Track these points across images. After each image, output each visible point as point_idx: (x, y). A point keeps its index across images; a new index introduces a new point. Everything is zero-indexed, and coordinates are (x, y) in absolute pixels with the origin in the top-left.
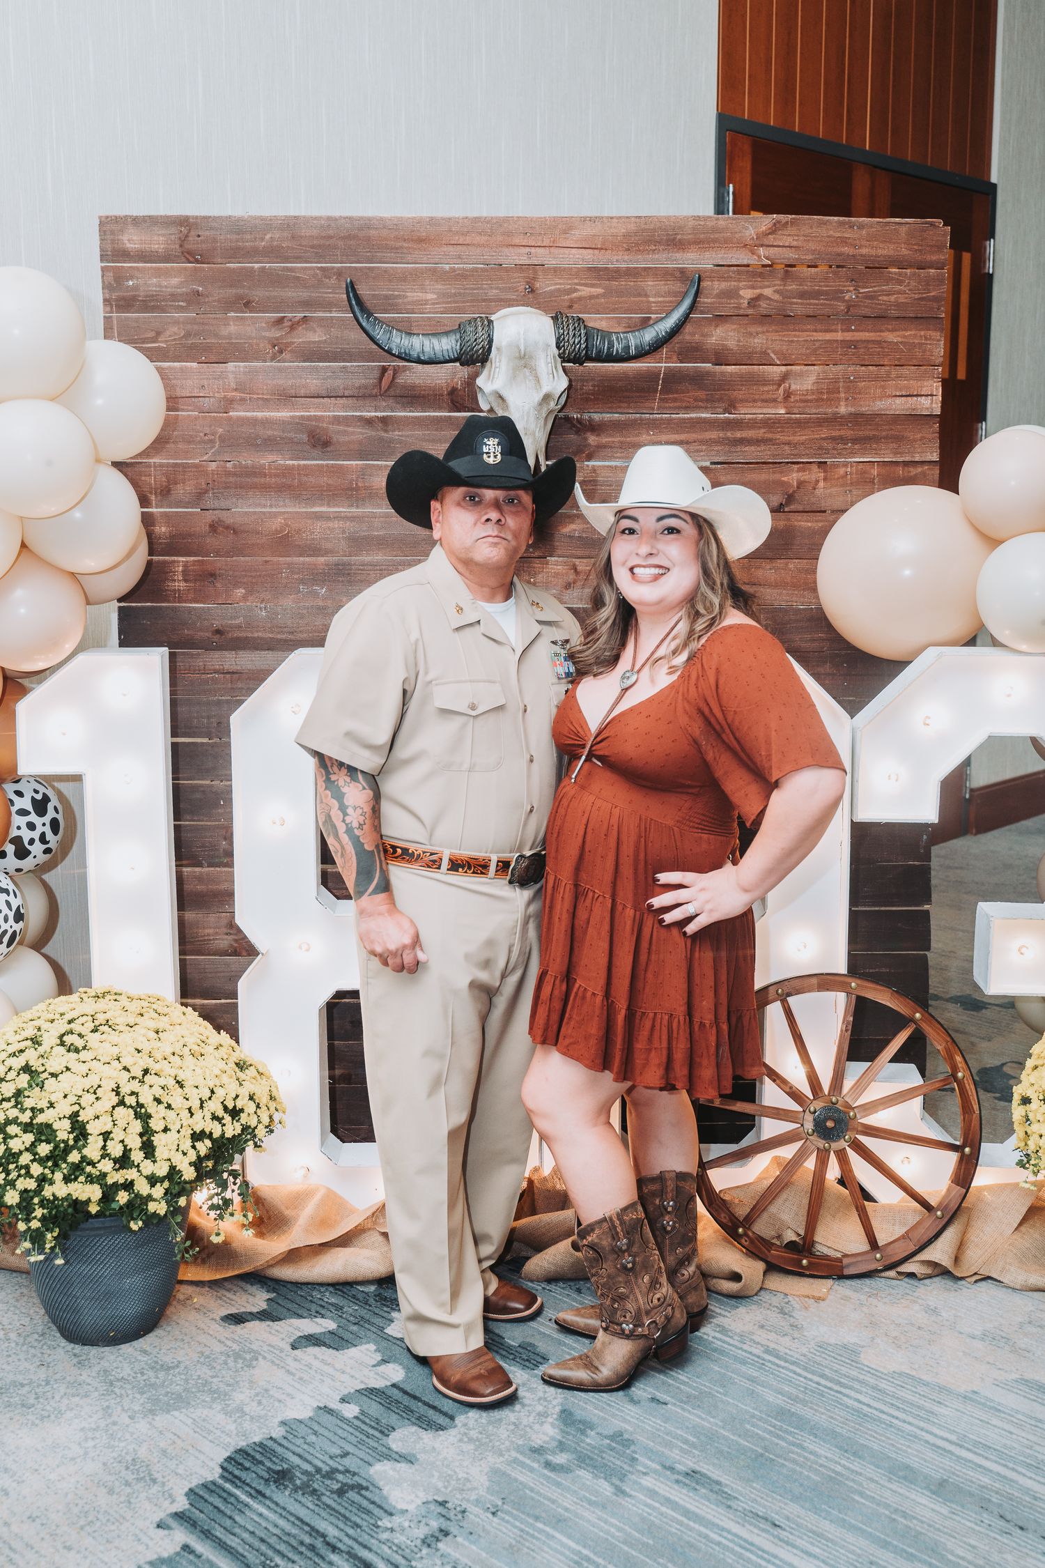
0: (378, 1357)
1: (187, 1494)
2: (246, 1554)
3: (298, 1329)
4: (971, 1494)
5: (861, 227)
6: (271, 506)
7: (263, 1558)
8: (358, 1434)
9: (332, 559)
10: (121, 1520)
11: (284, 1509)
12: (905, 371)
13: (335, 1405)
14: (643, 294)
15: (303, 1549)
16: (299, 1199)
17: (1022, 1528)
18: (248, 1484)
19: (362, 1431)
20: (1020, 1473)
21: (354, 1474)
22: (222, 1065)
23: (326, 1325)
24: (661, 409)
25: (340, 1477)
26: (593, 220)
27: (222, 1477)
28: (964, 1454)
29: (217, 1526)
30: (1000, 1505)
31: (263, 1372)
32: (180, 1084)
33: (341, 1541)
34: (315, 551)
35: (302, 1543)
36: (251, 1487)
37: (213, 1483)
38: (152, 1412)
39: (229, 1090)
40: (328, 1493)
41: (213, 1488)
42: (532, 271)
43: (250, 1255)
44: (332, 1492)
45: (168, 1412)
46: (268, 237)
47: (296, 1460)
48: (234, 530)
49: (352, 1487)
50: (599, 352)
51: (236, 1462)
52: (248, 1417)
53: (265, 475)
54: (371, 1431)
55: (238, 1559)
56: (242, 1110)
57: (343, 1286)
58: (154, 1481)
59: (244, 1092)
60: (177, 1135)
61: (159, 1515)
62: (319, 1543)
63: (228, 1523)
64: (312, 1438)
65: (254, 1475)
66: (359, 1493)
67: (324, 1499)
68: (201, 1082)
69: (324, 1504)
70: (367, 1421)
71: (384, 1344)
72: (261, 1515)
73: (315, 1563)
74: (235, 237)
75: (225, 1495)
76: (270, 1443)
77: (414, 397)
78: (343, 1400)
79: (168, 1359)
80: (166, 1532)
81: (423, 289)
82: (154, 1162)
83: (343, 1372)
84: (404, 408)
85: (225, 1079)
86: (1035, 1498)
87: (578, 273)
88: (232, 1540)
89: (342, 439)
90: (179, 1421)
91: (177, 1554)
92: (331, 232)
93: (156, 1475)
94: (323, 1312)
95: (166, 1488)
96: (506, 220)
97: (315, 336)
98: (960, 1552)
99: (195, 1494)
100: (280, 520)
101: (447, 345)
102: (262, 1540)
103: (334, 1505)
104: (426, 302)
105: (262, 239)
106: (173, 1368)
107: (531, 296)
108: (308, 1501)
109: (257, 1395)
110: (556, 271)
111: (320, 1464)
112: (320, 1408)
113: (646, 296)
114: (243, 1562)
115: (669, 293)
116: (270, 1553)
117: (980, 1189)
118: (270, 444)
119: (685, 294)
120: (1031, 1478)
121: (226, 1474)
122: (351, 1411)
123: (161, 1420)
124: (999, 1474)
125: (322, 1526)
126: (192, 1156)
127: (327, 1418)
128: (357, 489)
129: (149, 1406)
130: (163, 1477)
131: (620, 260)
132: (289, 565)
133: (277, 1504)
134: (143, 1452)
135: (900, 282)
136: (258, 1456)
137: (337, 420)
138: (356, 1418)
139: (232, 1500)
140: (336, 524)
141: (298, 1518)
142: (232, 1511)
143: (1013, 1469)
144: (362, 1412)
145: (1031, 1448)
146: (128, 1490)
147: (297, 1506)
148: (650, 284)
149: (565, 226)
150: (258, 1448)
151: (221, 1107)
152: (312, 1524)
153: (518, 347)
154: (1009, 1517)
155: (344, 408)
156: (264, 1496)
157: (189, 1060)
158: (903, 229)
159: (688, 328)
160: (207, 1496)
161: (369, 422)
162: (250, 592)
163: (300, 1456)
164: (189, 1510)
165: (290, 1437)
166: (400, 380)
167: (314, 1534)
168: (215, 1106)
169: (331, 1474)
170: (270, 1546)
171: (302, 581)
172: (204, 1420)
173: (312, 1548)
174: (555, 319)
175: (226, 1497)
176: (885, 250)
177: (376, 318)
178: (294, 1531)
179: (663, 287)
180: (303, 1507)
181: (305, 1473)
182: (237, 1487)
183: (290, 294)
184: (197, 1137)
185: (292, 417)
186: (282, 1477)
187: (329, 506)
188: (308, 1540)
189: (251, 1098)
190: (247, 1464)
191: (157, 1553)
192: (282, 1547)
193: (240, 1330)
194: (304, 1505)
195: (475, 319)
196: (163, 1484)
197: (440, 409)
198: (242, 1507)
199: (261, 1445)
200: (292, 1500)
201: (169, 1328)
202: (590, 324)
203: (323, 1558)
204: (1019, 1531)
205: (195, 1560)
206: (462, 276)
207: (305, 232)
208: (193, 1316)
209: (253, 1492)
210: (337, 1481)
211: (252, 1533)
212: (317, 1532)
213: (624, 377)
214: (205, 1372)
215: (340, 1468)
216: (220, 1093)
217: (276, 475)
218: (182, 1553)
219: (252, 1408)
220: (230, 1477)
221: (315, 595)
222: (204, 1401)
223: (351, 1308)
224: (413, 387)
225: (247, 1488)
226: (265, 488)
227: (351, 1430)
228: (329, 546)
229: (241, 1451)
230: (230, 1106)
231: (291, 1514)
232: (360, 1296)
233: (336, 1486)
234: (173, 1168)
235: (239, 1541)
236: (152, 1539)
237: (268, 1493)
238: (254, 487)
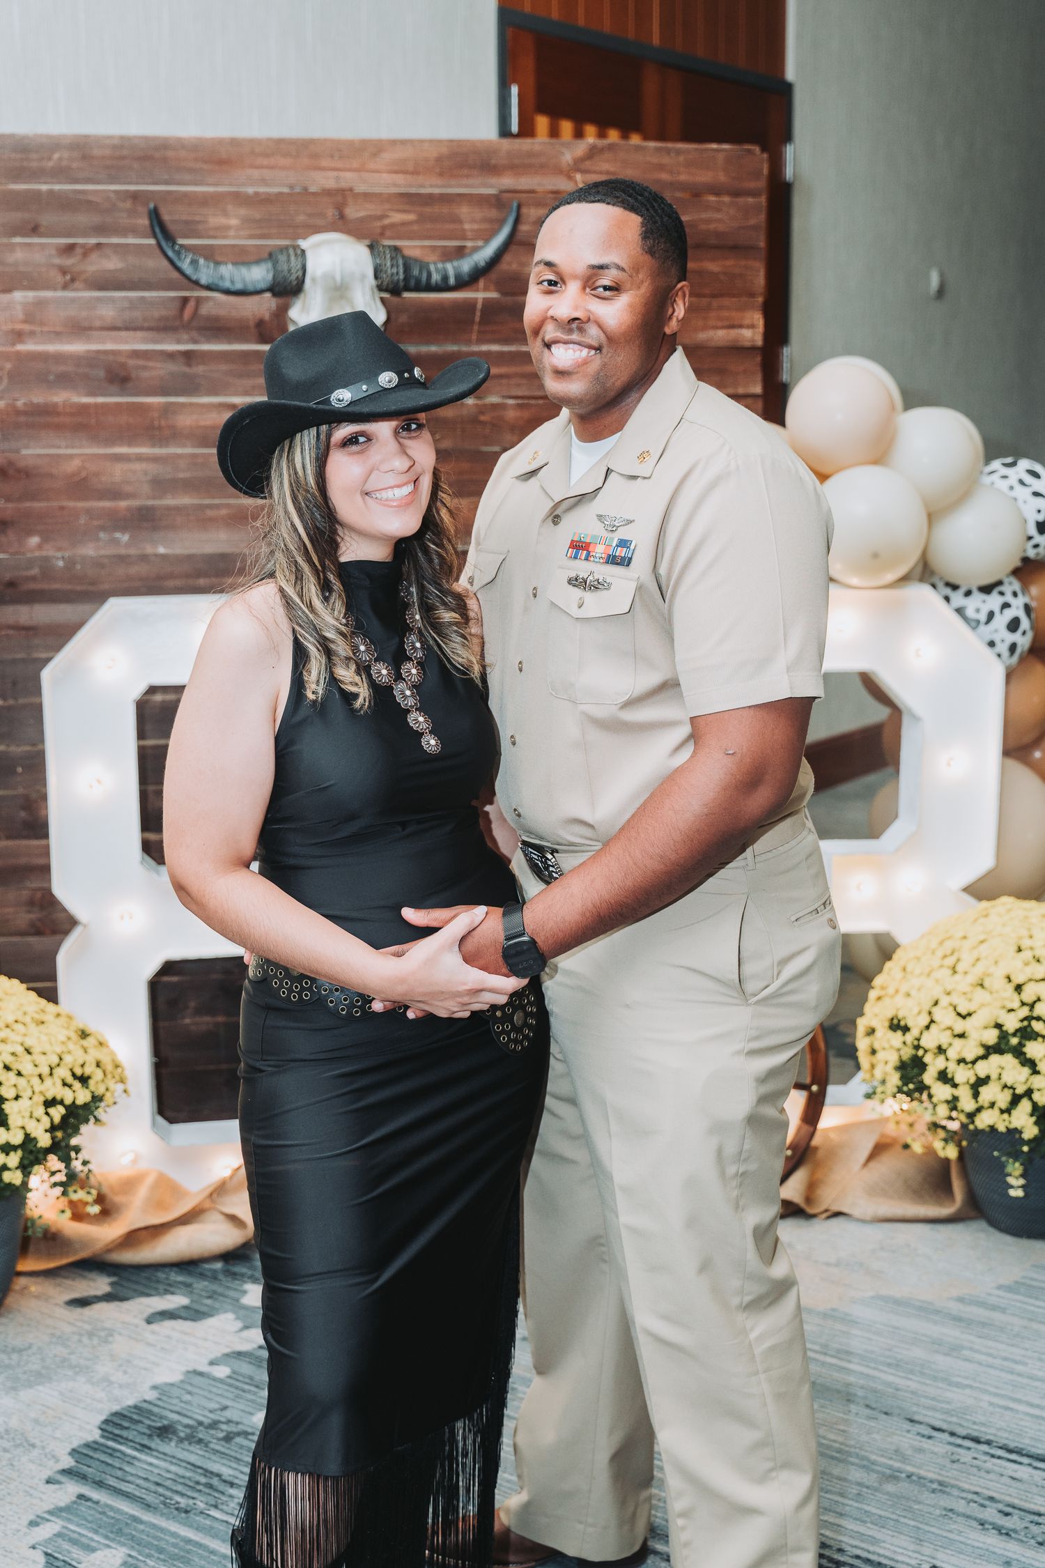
0: (239, 1324)
1: (70, 1454)
2: (144, 1496)
3: (149, 1306)
4: (838, 1392)
5: (678, 152)
6: (67, 447)
7: (162, 1498)
8: (233, 1390)
9: (135, 503)
10: (8, 1481)
11: (174, 1457)
12: (726, 301)
13: (204, 1368)
14: (458, 220)
15: (200, 1487)
16: (129, 1184)
17: (886, 1413)
18: (131, 1441)
19: (237, 1388)
20: (882, 1371)
21: (237, 1423)
22: (65, 1032)
23: (177, 1301)
24: (480, 341)
25: (224, 1427)
26: (404, 142)
27: (103, 1436)
28: (829, 1360)
29: (108, 1477)
30: (865, 1398)
31: (120, 1345)
32: (28, 1052)
33: (237, 1478)
34: (116, 494)
35: (198, 1483)
36: (134, 1442)
37: (95, 1442)
38: (14, 1389)
39: (75, 1057)
40: (215, 1441)
41: (96, 1446)
42: (341, 197)
43: (84, 1242)
44: (219, 1439)
45: (31, 1387)
46: (56, 156)
47: (175, 1417)
48: (26, 473)
49: (239, 1434)
50: (418, 281)
51: (113, 1423)
52: (116, 1385)
53: (58, 414)
54: (246, 1387)
55: (136, 1501)
56: (89, 1078)
57: (189, 1265)
58: (33, 1446)
59: (90, 1059)
60: (29, 1102)
61: (47, 1473)
62: (215, 1481)
63: (119, 1473)
64: (188, 1397)
65: (135, 1433)
66: (246, 1438)
67: (212, 1446)
68: (47, 1048)
69: (213, 1450)
70: (241, 1378)
71: (242, 1312)
72: (151, 1464)
73: (215, 1497)
74: (19, 156)
75: (110, 1451)
76: (145, 1405)
77: (218, 328)
78: (212, 1363)
79: (18, 1342)
80: (57, 1486)
81: (225, 214)
82: (8, 1129)
83: (206, 1340)
84: (208, 341)
85: (71, 1046)
86: (897, 1390)
87: (389, 198)
88: (129, 1487)
89: (145, 374)
90: (46, 1394)
91: (75, 1502)
92: (125, 152)
93: (33, 1441)
94: (172, 1289)
95: (47, 1451)
96: (312, 141)
97: (111, 264)
98: (832, 1436)
99: (78, 1452)
100: (76, 463)
101: (259, 275)
102: (158, 1484)
103: (223, 1450)
104: (228, 228)
105: (50, 159)
106: (25, 1349)
107: (341, 224)
108: (196, 1448)
109: (120, 1366)
110: (366, 196)
111: (201, 1418)
112: (188, 1372)
113: (460, 222)
114: (143, 1503)
115: (485, 220)
116: (168, 1494)
117: (826, 1130)
118: (64, 380)
119: (502, 222)
120: (891, 1374)
121: (106, 1434)
122: (222, 1371)
123: (25, 1395)
124: (861, 1373)
125: (215, 1467)
126: (46, 1123)
127: (197, 1380)
128: (160, 428)
129: (9, 1384)
130: (42, 1442)
131: (432, 186)
132: (88, 511)
133: (165, 1454)
134: (14, 1423)
135: (718, 210)
136: (135, 1417)
137: (136, 354)
138: (229, 1377)
139: (118, 1454)
140: (137, 466)
141: (189, 1463)
142: (120, 1463)
143: (875, 1369)
144: (234, 1372)
145: (890, 1350)
146: (8, 1455)
147: (186, 1453)
148: (464, 211)
149: (376, 148)
150: (133, 1410)
151: (69, 1074)
152: (205, 1466)
153: (333, 278)
154: (874, 1406)
155: (146, 341)
156: (149, 1448)
157: (32, 1026)
158: (721, 157)
159: (507, 258)
160: (91, 1453)
161: (171, 356)
162: (45, 540)
163: (179, 1413)
164: (75, 1466)
165: (164, 1398)
166: (204, 310)
167: (208, 1475)
168: (63, 1072)
169: (214, 1425)
170: (168, 1488)
171: (103, 528)
172: (71, 1391)
173: (210, 1486)
174: (371, 247)
175: (112, 1452)
176: (703, 177)
177: (181, 246)
178: (188, 1474)
179: (478, 213)
180: (194, 1455)
181: (187, 1426)
182: (120, 1443)
183: (83, 219)
184: (50, 1103)
185: (88, 351)
186: (165, 1431)
187: (130, 445)
188: (203, 1480)
189: (98, 1065)
190: (126, 1424)
191: (52, 1503)
192: (180, 1488)
193: (87, 1312)
194: (192, 1452)
195: (287, 248)
196: (43, 1448)
197: (247, 341)
198: (131, 1461)
199: (136, 1407)
200: (179, 1449)
201: (10, 1316)
202: (407, 252)
203: (223, 1493)
204: (884, 1416)
205: (95, 1506)
206: (265, 200)
207: (96, 152)
208: (33, 1303)
209: (138, 1446)
210: (222, 1431)
211: (146, 1479)
212: (212, 1473)
213: (440, 307)
214: (60, 1351)
215: (223, 1419)
216: (68, 1059)
217: (72, 414)
218: (79, 1501)
219: (118, 1377)
220: (111, 1436)
221: (116, 542)
222: (65, 1375)
223: (200, 1285)
224: (217, 319)
225: (131, 1444)
226: (58, 428)
227: (226, 1387)
228: (128, 489)
229: (116, 1414)
230: (79, 1072)
231: (181, 1460)
232: (209, 1274)
233: (221, 1435)
234: (27, 1135)
235: (134, 1487)
236: (44, 1493)
237: (153, 1445)
238: (48, 426)
